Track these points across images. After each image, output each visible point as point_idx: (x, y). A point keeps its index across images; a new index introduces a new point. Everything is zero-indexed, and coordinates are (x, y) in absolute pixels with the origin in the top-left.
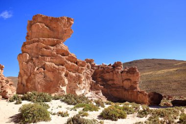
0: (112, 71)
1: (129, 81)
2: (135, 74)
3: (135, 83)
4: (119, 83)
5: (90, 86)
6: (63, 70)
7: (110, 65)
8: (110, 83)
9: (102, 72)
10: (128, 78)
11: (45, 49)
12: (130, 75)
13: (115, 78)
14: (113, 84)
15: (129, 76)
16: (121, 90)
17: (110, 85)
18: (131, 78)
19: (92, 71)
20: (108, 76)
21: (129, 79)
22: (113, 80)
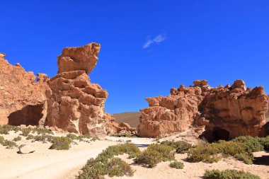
0: (226, 97)
1: (249, 111)
2: (258, 99)
3: (259, 113)
4: (235, 115)
5: (192, 120)
6: (75, 103)
7: (227, 86)
8: (222, 114)
9: (213, 98)
10: (248, 105)
11: (64, 83)
12: (251, 101)
13: (229, 107)
14: (226, 117)
15: (250, 103)
16: (237, 125)
17: (222, 119)
18: (253, 106)
19: (199, 99)
20: (220, 105)
21: (250, 108)
22: (227, 110)
